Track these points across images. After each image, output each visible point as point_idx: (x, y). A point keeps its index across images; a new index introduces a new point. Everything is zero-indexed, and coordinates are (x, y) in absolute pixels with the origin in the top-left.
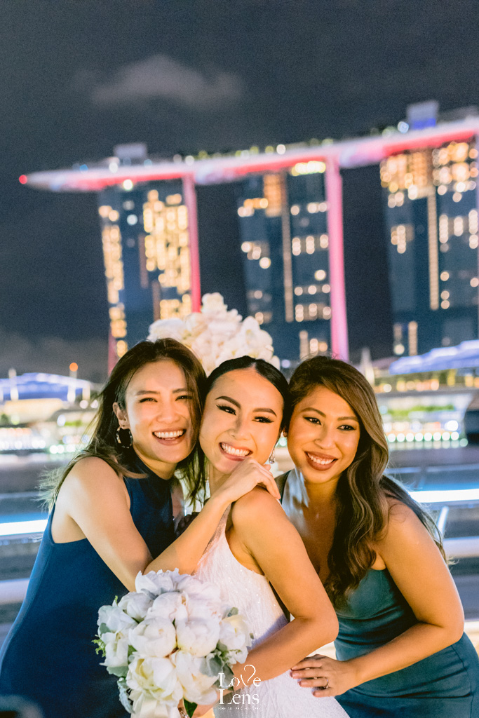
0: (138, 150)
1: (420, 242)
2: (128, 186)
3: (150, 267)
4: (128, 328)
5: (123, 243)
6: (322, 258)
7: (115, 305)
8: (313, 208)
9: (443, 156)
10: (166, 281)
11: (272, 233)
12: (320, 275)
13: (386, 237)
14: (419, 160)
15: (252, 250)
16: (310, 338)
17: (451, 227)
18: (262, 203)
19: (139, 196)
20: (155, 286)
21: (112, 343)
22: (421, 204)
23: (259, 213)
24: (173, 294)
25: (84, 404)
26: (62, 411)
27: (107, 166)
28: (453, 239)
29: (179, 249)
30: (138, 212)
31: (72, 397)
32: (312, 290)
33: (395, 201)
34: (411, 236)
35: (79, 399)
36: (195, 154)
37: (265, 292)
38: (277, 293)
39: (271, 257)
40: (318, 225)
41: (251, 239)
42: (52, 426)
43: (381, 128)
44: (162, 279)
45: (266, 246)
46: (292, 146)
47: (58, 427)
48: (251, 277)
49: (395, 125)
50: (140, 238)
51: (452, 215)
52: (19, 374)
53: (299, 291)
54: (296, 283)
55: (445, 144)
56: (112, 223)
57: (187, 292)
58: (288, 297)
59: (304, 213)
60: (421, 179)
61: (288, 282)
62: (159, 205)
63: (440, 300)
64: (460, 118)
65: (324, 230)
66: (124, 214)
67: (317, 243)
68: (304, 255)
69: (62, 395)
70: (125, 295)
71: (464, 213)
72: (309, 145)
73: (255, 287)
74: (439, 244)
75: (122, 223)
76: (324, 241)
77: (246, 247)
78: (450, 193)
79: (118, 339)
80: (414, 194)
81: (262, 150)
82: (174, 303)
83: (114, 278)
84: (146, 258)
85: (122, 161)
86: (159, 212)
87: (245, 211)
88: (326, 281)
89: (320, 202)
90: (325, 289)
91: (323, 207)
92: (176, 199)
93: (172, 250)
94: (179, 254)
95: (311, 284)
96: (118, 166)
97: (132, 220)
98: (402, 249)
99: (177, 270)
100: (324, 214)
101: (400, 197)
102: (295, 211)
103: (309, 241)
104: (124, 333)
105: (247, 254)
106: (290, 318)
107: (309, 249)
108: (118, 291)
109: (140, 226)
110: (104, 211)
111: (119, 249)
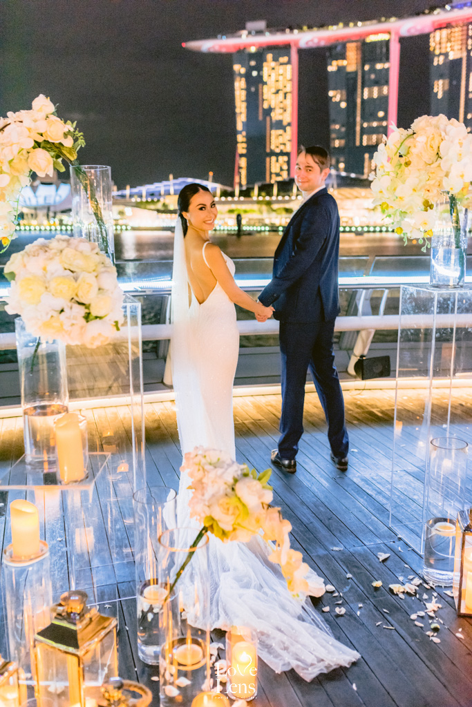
0: (261, 25)
2: (253, 50)
3: (266, 106)
4: (247, 148)
5: (248, 89)
6: (383, 102)
7: (240, 133)
8: (379, 66)
10: (276, 116)
11: (350, 84)
12: (381, 114)
13: (430, 87)
14: (457, 32)
15: (336, 95)
16: (371, 158)
18: (344, 63)
19: (260, 57)
20: (268, 119)
21: (237, 158)
22: (457, 63)
23: (341, 69)
24: (279, 125)
27: (240, 36)
29: (285, 94)
30: (259, 68)
32: (375, 124)
33: (438, 61)
34: (447, 87)
36: (300, 28)
37: (343, 126)
38: (350, 126)
39: (347, 101)
40: (382, 79)
41: (333, 89)
43: (432, 9)
44: (273, 114)
45: (344, 92)
46: (368, 23)
48: (333, 115)
49: (442, 7)
50: (260, 86)
52: (175, 178)
53: (365, 125)
54: (364, 118)
56: (241, 75)
57: (289, 124)
58: (358, 129)
59: (373, 70)
60: (457, 47)
61: (358, 119)
62: (273, 64)
65: (387, 83)
66: (250, 69)
67: (380, 91)
68: (371, 99)
70: (247, 125)
72: (380, 21)
73: (335, 122)
74: (467, 92)
75: (248, 76)
76: (385, 89)
77: (331, 93)
79: (241, 155)
80: (452, 57)
81: (346, 25)
82: (281, 132)
83: (241, 113)
84: (263, 100)
85: (250, 33)
86: (273, 69)
87: (332, 68)
88: (385, 118)
89: (384, 63)
90: (384, 124)
91: (386, 65)
92: (285, 59)
93: (281, 95)
94: (285, 98)
95: (375, 120)
96: (247, 36)
97: (255, 73)
98: (440, 96)
99: (282, 108)
100: (387, 70)
101: (442, 58)
102: (367, 68)
103: (376, 90)
104: (244, 151)
105: (331, 98)
106: (358, 143)
107: (375, 95)
108: (243, 122)
109: (260, 77)
110: (237, 67)
111: (244, 93)
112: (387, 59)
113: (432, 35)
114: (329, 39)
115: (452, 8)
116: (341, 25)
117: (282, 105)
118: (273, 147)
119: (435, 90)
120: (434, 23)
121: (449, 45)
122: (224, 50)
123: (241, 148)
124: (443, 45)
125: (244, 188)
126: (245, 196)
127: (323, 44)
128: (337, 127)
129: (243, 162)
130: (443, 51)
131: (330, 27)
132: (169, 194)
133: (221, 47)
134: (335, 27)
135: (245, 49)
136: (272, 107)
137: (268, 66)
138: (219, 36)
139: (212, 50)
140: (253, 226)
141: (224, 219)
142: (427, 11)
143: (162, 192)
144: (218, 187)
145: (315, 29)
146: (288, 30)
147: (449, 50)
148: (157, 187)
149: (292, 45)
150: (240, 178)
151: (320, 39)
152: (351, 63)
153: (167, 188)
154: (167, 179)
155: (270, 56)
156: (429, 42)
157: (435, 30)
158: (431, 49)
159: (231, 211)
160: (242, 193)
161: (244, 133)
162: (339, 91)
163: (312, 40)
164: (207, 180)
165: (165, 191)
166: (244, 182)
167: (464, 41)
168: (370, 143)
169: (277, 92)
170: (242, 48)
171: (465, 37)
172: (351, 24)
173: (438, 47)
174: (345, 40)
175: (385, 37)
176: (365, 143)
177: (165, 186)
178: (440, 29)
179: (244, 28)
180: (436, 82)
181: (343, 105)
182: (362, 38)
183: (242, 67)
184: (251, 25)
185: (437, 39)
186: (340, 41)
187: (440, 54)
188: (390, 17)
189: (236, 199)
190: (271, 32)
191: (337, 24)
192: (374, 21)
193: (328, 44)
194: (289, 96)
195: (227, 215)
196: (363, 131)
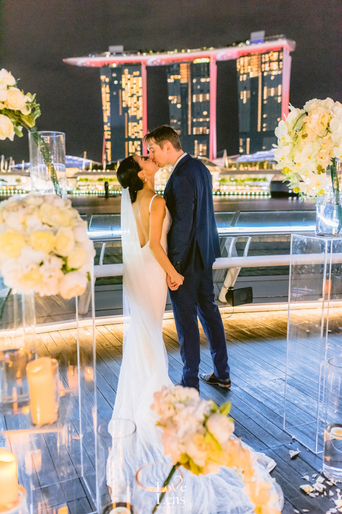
0: (120, 48)
1: (253, 99)
2: (114, 65)
3: (124, 105)
4: (111, 135)
5: (111, 93)
6: (206, 104)
7: (106, 124)
8: (203, 80)
9: (266, 58)
10: (131, 112)
11: (183, 91)
12: (205, 113)
13: (237, 96)
14: (255, 59)
15: (174, 99)
16: (199, 143)
17: (269, 92)
18: (179, 77)
20: (126, 114)
21: (104, 142)
22: (255, 80)
23: (177, 81)
24: (134, 119)
25: (90, 171)
26: (79, 174)
27: (105, 56)
28: (269, 98)
29: (138, 97)
30: (119, 78)
31: (84, 167)
32: (201, 120)
33: (243, 78)
34: (249, 96)
35: (87, 169)
36: (148, 52)
37: (179, 121)
38: (184, 121)
39: (182, 103)
40: (205, 89)
41: (172, 95)
42: (74, 180)
43: (237, 43)
44: (129, 111)
45: (179, 97)
46: (194, 50)
47: (77, 181)
48: (172, 114)
49: (245, 42)
50: (120, 91)
51: (269, 87)
53: (195, 120)
54: (193, 116)
55: (268, 52)
56: (106, 83)
57: (141, 119)
58: (190, 123)
59: (199, 83)
60: (255, 69)
61: (190, 116)
62: (129, 76)
63: (262, 127)
64: (276, 39)
65: (208, 91)
66: (113, 79)
67: (204, 97)
68: (198, 103)
69: (79, 166)
70: (111, 119)
71: (276, 86)
72: (202, 50)
73: (173, 118)
74: (263, 100)
75: (111, 84)
76: (207, 96)
77: (170, 98)
78: (269, 76)
79: (107, 140)
80: (252, 75)
81: (180, 51)
82: (135, 124)
83: (106, 110)
84: (122, 101)
85: (112, 54)
86: (129, 79)
87: (171, 80)
88: (208, 116)
89: (206, 78)
90: (208, 120)
91: (208, 80)
92: (137, 73)
93: (135, 98)
94: (138, 100)
95: (201, 117)
96: (110, 56)
97: (116, 82)
98: (245, 102)
99: (136, 107)
100: (209, 83)
101: (245, 76)
102: (194, 81)
103: (201, 96)
104: (109, 137)
105: (171, 101)
106: (190, 133)
107: (201, 100)
108: (108, 116)
109: (120, 85)
110: (103, 78)
111: (108, 96)
112: (208, 76)
113: (238, 61)
114: (168, 60)
115: (251, 43)
116: (176, 51)
117: (135, 105)
118: (130, 135)
119: (241, 98)
120: (239, 53)
121: (249, 67)
122: (93, 65)
123: (107, 135)
124: (246, 68)
125: (110, 163)
126: (110, 169)
127: (163, 63)
128: (175, 121)
129: (108, 145)
130: (246, 72)
131: (169, 52)
133: (91, 63)
134: (172, 52)
135: (108, 64)
136: (129, 106)
137: (125, 78)
138: (90, 55)
139: (85, 65)
140: (117, 190)
141: (95, 185)
142: (234, 44)
144: (91, 163)
145: (158, 53)
146: (139, 53)
147: (249, 71)
149: (142, 63)
150: (107, 156)
151: (162, 60)
152: (184, 76)
155: (126, 71)
156: (236, 66)
157: (241, 57)
158: (238, 70)
159: (100, 180)
160: (108, 167)
161: (109, 124)
162: (176, 97)
163: (156, 61)
164: (83, 157)
166: (109, 159)
167: (260, 65)
168: (198, 133)
169: (132, 96)
170: (106, 64)
171: (260, 63)
172: (183, 51)
173: (242, 68)
174: (179, 62)
175: (206, 60)
176: (194, 133)
178: (243, 56)
179: (107, 50)
180: (241, 93)
181: (179, 106)
182: (191, 60)
183: (107, 77)
184: (113, 48)
185: (242, 63)
186: (176, 62)
187: (244, 74)
188: (210, 47)
189: (104, 171)
190: (126, 54)
191: (173, 50)
192: (199, 50)
193: (168, 64)
194: (140, 99)
195: (98, 183)
196: (193, 125)
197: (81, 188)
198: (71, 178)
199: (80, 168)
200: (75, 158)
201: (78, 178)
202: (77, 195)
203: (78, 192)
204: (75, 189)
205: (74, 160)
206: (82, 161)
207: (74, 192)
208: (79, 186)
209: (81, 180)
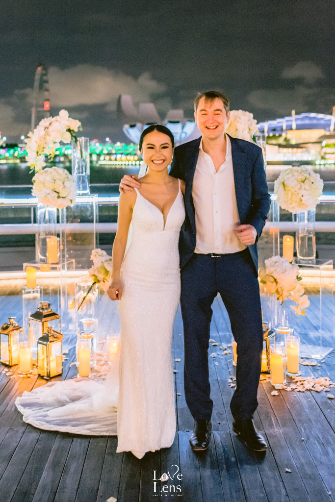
26: (325, 137)
31: (332, 127)
42: (318, 146)
47: (322, 147)
52: (297, 113)
69: (326, 126)
132: (291, 129)
143: (284, 128)
148: (279, 123)
153: (289, 123)
154: (290, 115)
164: (331, 114)
165: (287, 126)
177: (287, 121)
197: (327, 156)
198: (313, 143)
199: (328, 129)
200: (321, 116)
201: (324, 143)
202: (322, 167)
203: (322, 162)
204: (319, 157)
205: (318, 119)
206: (330, 120)
207: (317, 162)
208: (325, 153)
209: (327, 146)
